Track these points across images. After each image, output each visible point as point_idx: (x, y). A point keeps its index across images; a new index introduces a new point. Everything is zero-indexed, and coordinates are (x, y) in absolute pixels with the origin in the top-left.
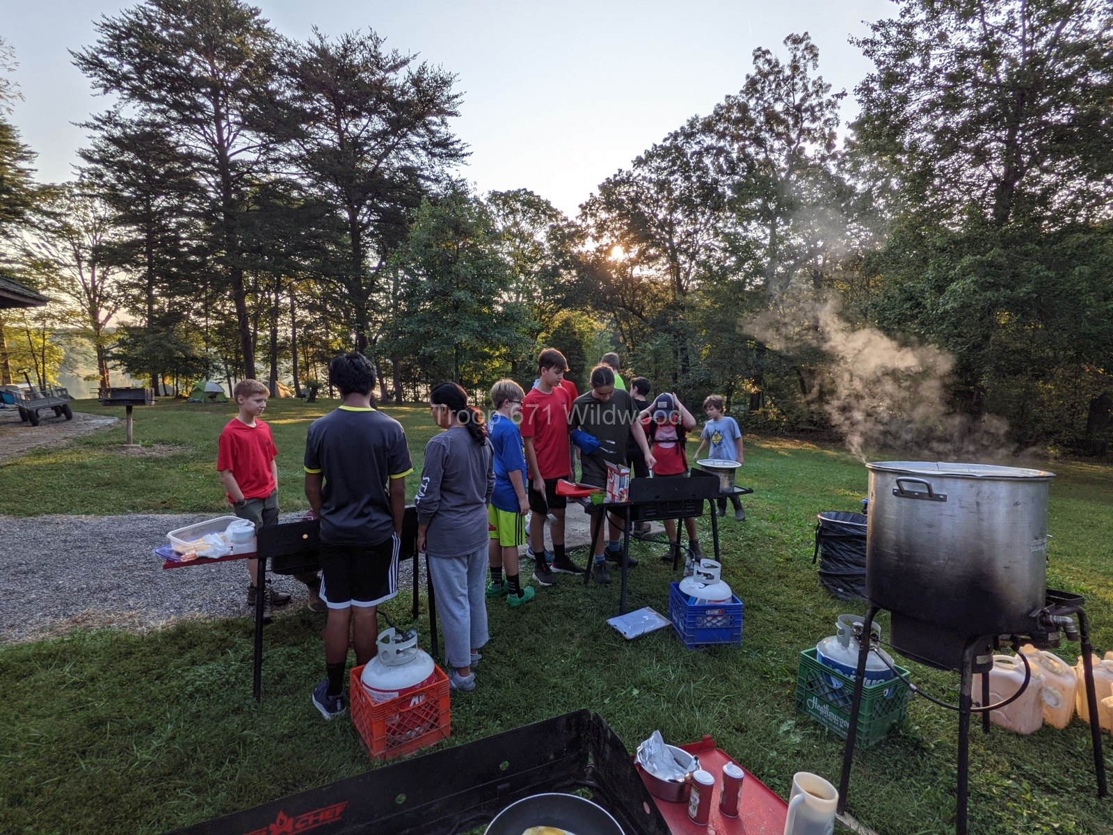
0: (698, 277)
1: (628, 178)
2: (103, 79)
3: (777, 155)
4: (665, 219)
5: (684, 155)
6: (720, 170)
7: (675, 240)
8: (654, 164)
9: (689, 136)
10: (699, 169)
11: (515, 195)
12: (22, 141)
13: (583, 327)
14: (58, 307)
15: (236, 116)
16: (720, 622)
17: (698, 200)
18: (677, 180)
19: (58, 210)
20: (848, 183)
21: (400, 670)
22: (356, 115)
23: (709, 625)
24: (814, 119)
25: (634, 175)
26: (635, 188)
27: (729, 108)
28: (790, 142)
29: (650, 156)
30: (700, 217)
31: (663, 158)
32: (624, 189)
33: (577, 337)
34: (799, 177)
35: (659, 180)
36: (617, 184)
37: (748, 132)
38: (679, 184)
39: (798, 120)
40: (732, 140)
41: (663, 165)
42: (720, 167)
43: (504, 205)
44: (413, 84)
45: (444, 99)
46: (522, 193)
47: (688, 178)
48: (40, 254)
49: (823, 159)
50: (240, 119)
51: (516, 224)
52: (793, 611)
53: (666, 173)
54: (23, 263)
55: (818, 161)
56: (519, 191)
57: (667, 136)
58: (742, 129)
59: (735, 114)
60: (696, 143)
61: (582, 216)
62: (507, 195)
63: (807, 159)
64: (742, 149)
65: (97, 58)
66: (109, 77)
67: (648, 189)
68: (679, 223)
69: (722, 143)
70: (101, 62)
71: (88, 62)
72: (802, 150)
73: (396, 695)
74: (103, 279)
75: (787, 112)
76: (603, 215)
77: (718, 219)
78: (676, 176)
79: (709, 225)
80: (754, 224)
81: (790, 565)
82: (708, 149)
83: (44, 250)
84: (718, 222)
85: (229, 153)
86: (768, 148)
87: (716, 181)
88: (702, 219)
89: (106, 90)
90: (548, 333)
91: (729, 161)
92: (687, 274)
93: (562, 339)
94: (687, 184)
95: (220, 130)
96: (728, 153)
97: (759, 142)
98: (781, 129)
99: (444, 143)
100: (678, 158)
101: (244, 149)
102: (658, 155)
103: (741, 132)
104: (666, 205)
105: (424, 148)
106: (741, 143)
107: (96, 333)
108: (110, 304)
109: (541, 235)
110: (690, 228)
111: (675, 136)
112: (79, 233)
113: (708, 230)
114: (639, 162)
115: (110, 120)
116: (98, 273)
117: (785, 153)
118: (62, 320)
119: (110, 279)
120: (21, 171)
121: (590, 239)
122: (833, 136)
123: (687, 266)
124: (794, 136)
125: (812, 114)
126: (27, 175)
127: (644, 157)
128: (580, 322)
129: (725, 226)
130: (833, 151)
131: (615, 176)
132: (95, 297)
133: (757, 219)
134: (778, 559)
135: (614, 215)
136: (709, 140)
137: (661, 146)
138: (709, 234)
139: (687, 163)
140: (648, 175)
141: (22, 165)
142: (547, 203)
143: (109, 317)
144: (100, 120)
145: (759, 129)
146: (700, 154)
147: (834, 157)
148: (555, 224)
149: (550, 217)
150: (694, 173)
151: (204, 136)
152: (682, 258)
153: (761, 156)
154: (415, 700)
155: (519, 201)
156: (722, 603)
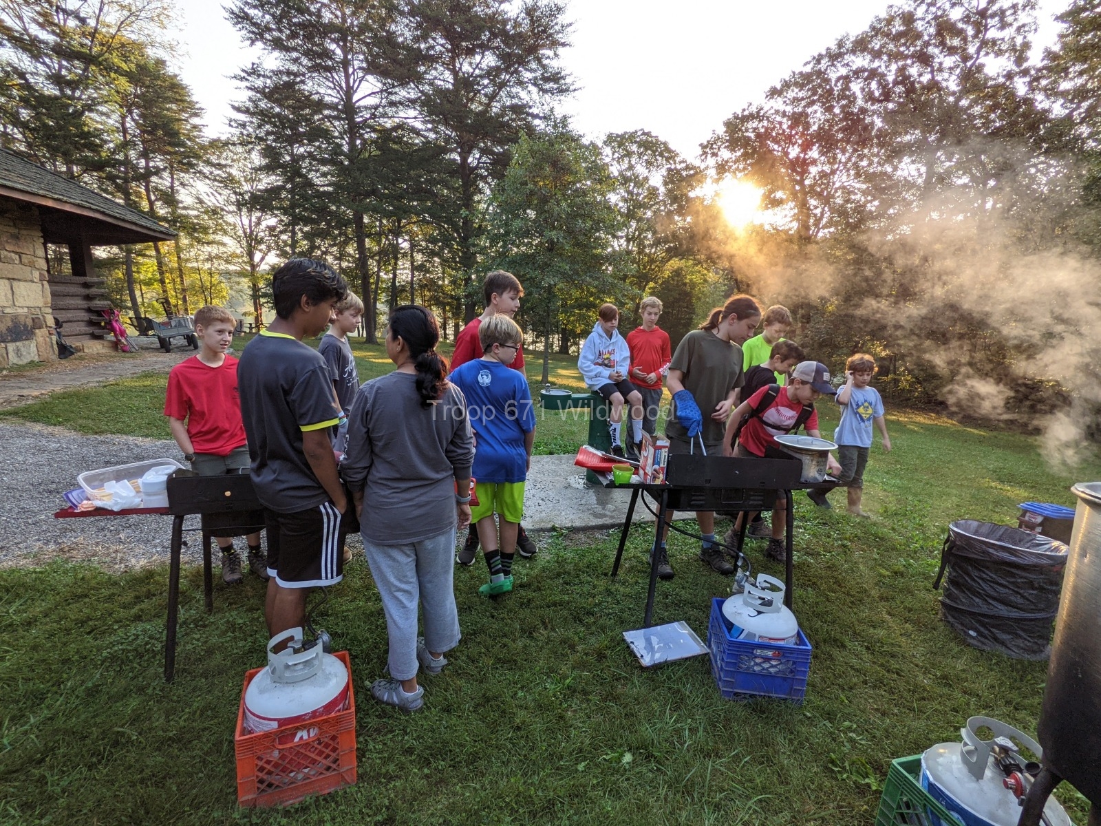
0: (831, 223)
1: (758, 113)
2: (250, 32)
3: (946, 75)
4: (798, 158)
5: (828, 81)
6: (870, 97)
7: (807, 182)
8: (791, 94)
9: (834, 57)
10: (844, 97)
11: (631, 137)
12: (194, 99)
13: (696, 278)
14: (222, 249)
15: (362, 61)
16: (774, 667)
17: (840, 136)
18: (816, 112)
19: (223, 162)
20: (1039, 106)
21: (288, 689)
22: (470, 52)
23: (757, 668)
24: (1004, 25)
25: (765, 109)
26: (765, 123)
27: (889, 21)
28: (965, 58)
29: (787, 85)
30: (839, 156)
31: (801, 86)
32: (752, 124)
33: (688, 289)
34: (975, 102)
35: (794, 113)
36: (746, 119)
37: (912, 49)
38: (817, 116)
39: (980, 28)
40: (890, 60)
41: (801, 95)
42: (871, 93)
43: (619, 147)
44: (527, 14)
45: (557, 28)
46: (639, 133)
47: (829, 109)
48: (211, 201)
49: (1009, 76)
50: (364, 65)
51: (631, 167)
52: (893, 656)
53: (803, 103)
54: (197, 209)
55: (1001, 80)
56: (636, 132)
57: (809, 59)
58: (904, 44)
59: (898, 27)
60: (843, 66)
61: (701, 155)
62: (622, 136)
63: (987, 79)
64: (902, 70)
65: (244, 12)
66: (254, 29)
67: (780, 123)
68: (814, 162)
69: (876, 64)
70: (246, 14)
71: (237, 16)
72: (980, 68)
73: (275, 725)
74: (258, 223)
75: (966, 19)
76: (725, 154)
77: (861, 157)
78: (815, 107)
79: (849, 165)
80: (906, 159)
81: (900, 582)
82: (857, 73)
83: (212, 198)
84: (861, 160)
85: (355, 98)
86: (936, 66)
87: (863, 111)
88: (842, 157)
89: (253, 43)
90: (656, 283)
91: (883, 86)
92: (818, 221)
93: (669, 290)
94: (828, 116)
95: (347, 76)
96: (883, 75)
97: (924, 59)
98: (956, 42)
99: (556, 78)
100: (820, 86)
101: (369, 95)
102: (796, 84)
103: (902, 49)
104: (800, 142)
105: (535, 84)
106: (901, 63)
107: (252, 273)
108: (263, 247)
109: (656, 179)
110: (827, 168)
111: (818, 60)
112: (239, 182)
113: (848, 170)
114: (774, 93)
115: (254, 72)
116: (254, 219)
117: (958, 71)
118: (227, 262)
119: (264, 224)
120: (195, 127)
121: (709, 180)
122: (1026, 46)
123: (818, 211)
124: (972, 50)
125: (1002, 20)
126: (200, 131)
127: (779, 87)
128: (692, 273)
129: (869, 165)
130: (1025, 65)
131: (744, 110)
132: (252, 242)
133: (911, 154)
134: (883, 571)
135: (739, 153)
136: (860, 61)
137: (801, 73)
138: (848, 175)
139: (830, 92)
140: (782, 107)
141: (195, 121)
142: (665, 144)
143: (263, 259)
144: (246, 72)
145: (927, 44)
146: (846, 79)
147: (1025, 73)
148: (673, 167)
149: (668, 159)
150: (838, 102)
151: (333, 82)
152: (813, 202)
153: (926, 78)
154: (303, 734)
155: (636, 142)
156: (781, 643)
